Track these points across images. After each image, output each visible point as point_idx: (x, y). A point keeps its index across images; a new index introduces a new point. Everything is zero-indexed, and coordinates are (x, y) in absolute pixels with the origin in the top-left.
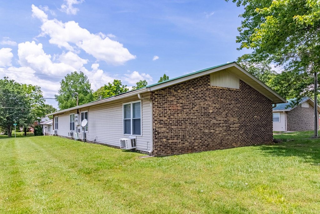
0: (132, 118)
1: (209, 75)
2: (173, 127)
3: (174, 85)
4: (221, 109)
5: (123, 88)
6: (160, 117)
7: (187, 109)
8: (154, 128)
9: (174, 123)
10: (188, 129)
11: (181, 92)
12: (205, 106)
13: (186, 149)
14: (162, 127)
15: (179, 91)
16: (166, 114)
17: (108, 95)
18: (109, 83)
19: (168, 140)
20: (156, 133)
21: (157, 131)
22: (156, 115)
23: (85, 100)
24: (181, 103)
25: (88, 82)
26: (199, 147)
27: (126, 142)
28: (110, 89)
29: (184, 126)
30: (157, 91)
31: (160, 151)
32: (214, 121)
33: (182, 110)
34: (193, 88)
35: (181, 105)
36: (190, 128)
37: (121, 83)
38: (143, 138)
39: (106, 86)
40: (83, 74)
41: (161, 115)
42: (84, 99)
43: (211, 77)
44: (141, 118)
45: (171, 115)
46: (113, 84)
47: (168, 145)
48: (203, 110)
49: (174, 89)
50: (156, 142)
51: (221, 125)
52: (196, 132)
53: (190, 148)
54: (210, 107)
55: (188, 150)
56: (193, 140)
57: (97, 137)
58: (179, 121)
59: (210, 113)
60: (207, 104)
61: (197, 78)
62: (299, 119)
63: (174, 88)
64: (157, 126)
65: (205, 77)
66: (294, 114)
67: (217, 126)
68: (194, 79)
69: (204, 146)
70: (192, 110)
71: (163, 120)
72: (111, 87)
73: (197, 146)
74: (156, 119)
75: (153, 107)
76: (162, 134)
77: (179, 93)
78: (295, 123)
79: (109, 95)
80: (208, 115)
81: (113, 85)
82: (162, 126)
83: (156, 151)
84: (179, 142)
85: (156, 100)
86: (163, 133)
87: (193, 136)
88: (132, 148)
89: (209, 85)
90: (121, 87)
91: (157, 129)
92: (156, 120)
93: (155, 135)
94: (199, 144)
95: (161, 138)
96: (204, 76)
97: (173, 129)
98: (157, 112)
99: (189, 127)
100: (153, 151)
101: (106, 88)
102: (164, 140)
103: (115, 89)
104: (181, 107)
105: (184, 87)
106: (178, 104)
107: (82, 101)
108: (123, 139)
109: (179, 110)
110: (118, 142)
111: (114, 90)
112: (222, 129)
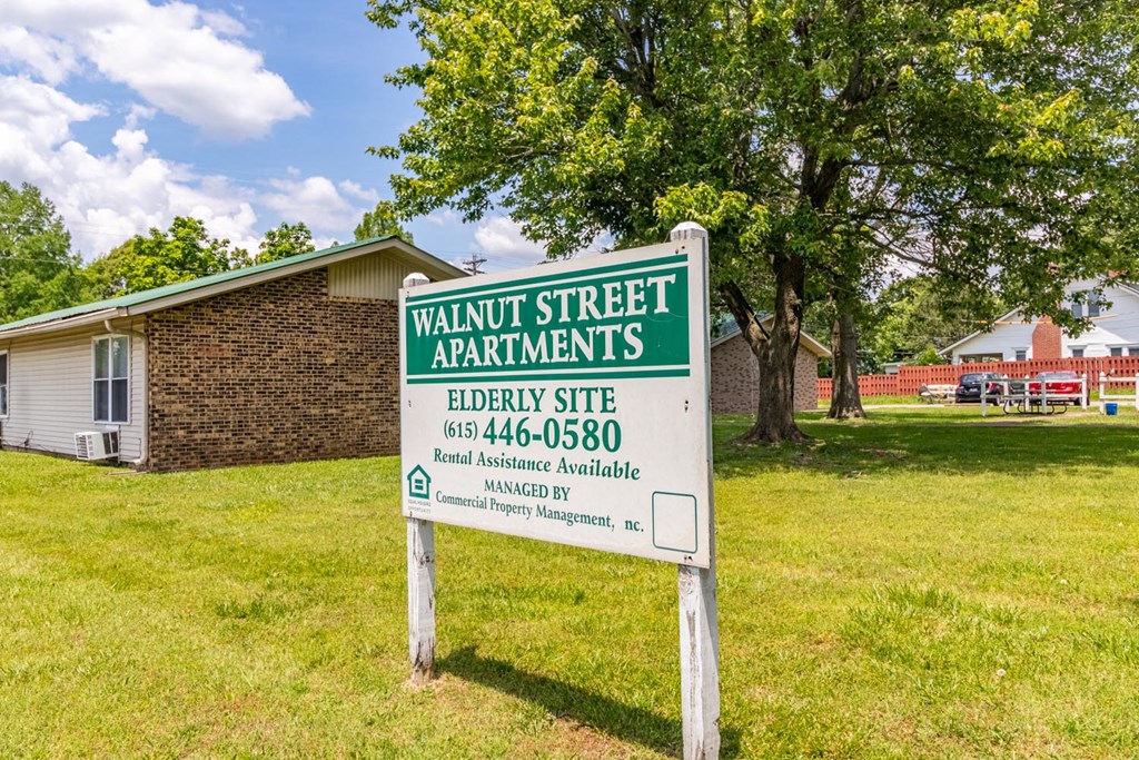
0: (110, 379)
1: (324, 269)
2: (206, 401)
3: (212, 298)
4: (362, 354)
5: (214, 248)
6: (167, 376)
7: (252, 355)
8: (151, 403)
9: (212, 390)
10: (253, 406)
11: (235, 313)
12: (311, 348)
13: (249, 455)
14: (174, 402)
15: (228, 312)
16: (185, 370)
17: (146, 276)
18: (154, 232)
19: (191, 432)
20: (155, 416)
21: (157, 411)
22: (156, 371)
23: (41, 297)
24: (233, 342)
25: (59, 226)
26: (288, 453)
27: (87, 440)
28: (157, 255)
29: (243, 398)
30: (159, 311)
31: (166, 459)
32: (342, 386)
33: (238, 359)
34: (271, 302)
35: (232, 346)
36: (263, 403)
37: (203, 229)
38: (133, 429)
39: (141, 241)
40: (38, 195)
41: (172, 372)
42: (40, 292)
43: (332, 274)
44: (128, 378)
45: (201, 371)
46: (170, 234)
47: (193, 446)
48: (304, 359)
49: (212, 307)
50: (154, 439)
51: (364, 396)
52: (280, 415)
53: (261, 453)
54: (327, 351)
55: (255, 458)
56: (271, 433)
57: (31, 433)
58: (226, 387)
59: (325, 364)
60: (316, 342)
61: (285, 278)
62: (740, 378)
63: (211, 303)
64: (159, 397)
65: (311, 274)
66: (722, 362)
67: (349, 397)
68: (277, 281)
69: (306, 451)
70: (267, 358)
71: (176, 384)
72: (160, 244)
73: (281, 449)
74: (154, 381)
75: (149, 353)
76: (174, 418)
77: (227, 316)
78: (727, 391)
79: (151, 279)
80: (321, 370)
81: (170, 238)
82: (173, 398)
83: (154, 460)
84: (227, 439)
85: (157, 335)
86: (175, 415)
87: (272, 425)
88: (106, 456)
89: (326, 294)
90: (203, 244)
91: (158, 407)
92: (156, 385)
93: (152, 420)
94: (291, 444)
95: (171, 429)
96: (307, 272)
97: (207, 406)
98: (160, 363)
99: (258, 402)
100: (148, 460)
101: (139, 246)
102: (181, 433)
103: (178, 255)
104: (233, 350)
105: (243, 300)
106: (225, 345)
107: (29, 299)
108: (81, 434)
109: (228, 358)
110: (71, 441)
111: (173, 259)
112: (364, 407)
